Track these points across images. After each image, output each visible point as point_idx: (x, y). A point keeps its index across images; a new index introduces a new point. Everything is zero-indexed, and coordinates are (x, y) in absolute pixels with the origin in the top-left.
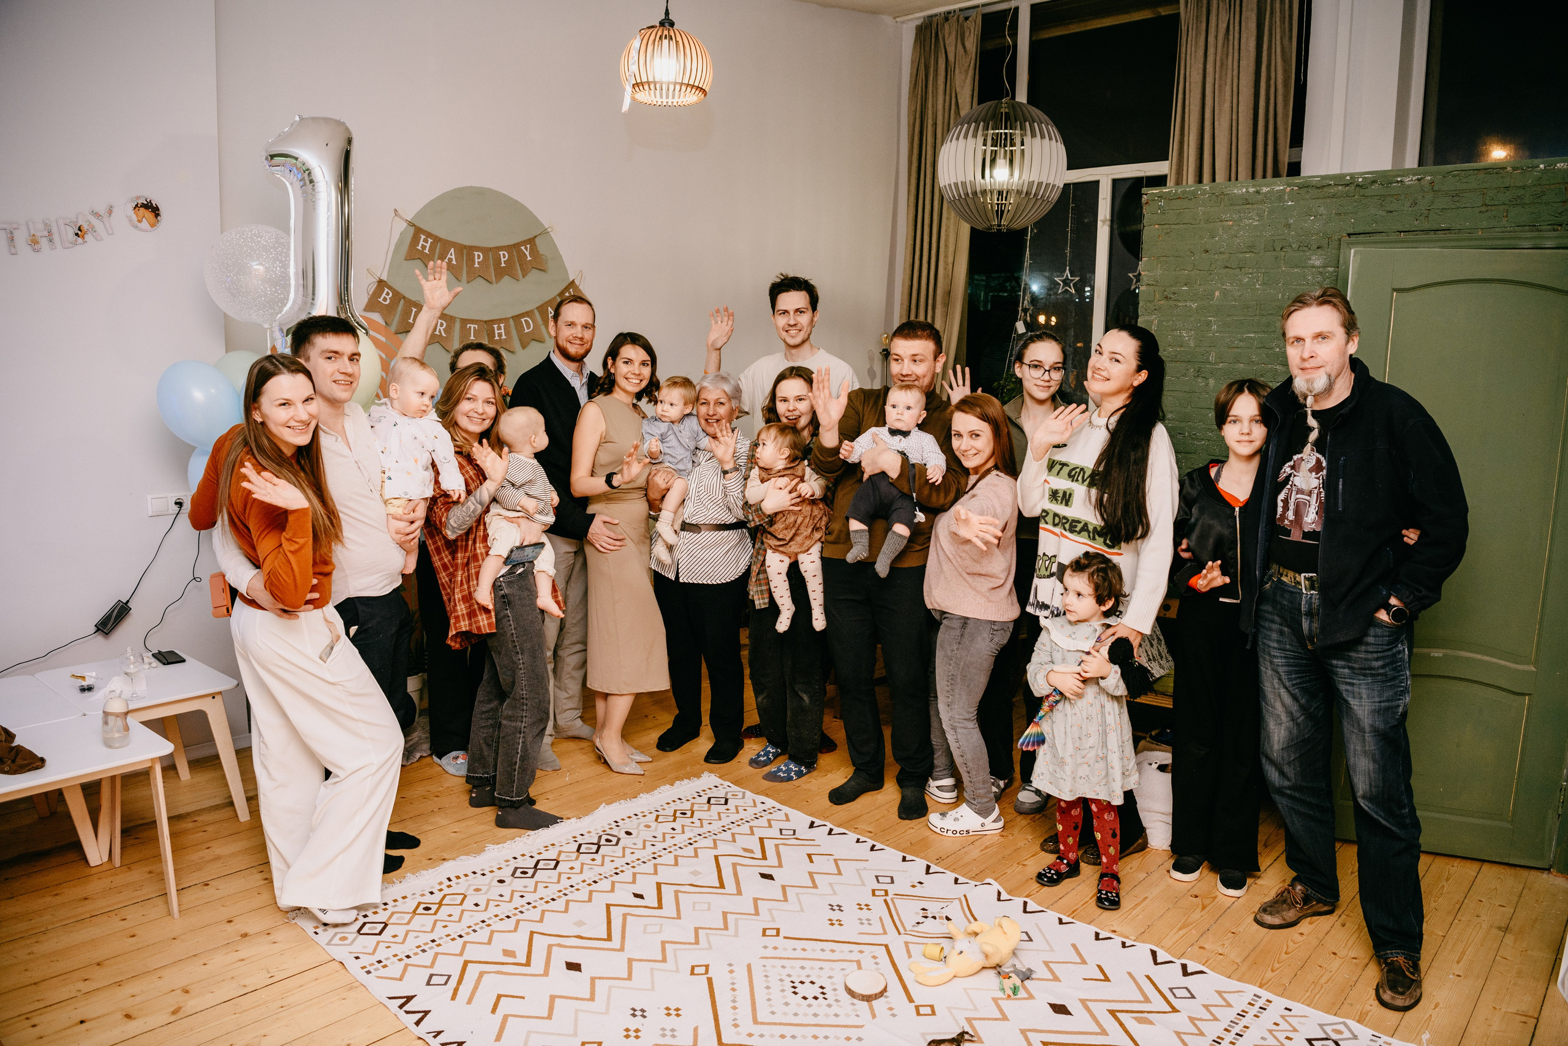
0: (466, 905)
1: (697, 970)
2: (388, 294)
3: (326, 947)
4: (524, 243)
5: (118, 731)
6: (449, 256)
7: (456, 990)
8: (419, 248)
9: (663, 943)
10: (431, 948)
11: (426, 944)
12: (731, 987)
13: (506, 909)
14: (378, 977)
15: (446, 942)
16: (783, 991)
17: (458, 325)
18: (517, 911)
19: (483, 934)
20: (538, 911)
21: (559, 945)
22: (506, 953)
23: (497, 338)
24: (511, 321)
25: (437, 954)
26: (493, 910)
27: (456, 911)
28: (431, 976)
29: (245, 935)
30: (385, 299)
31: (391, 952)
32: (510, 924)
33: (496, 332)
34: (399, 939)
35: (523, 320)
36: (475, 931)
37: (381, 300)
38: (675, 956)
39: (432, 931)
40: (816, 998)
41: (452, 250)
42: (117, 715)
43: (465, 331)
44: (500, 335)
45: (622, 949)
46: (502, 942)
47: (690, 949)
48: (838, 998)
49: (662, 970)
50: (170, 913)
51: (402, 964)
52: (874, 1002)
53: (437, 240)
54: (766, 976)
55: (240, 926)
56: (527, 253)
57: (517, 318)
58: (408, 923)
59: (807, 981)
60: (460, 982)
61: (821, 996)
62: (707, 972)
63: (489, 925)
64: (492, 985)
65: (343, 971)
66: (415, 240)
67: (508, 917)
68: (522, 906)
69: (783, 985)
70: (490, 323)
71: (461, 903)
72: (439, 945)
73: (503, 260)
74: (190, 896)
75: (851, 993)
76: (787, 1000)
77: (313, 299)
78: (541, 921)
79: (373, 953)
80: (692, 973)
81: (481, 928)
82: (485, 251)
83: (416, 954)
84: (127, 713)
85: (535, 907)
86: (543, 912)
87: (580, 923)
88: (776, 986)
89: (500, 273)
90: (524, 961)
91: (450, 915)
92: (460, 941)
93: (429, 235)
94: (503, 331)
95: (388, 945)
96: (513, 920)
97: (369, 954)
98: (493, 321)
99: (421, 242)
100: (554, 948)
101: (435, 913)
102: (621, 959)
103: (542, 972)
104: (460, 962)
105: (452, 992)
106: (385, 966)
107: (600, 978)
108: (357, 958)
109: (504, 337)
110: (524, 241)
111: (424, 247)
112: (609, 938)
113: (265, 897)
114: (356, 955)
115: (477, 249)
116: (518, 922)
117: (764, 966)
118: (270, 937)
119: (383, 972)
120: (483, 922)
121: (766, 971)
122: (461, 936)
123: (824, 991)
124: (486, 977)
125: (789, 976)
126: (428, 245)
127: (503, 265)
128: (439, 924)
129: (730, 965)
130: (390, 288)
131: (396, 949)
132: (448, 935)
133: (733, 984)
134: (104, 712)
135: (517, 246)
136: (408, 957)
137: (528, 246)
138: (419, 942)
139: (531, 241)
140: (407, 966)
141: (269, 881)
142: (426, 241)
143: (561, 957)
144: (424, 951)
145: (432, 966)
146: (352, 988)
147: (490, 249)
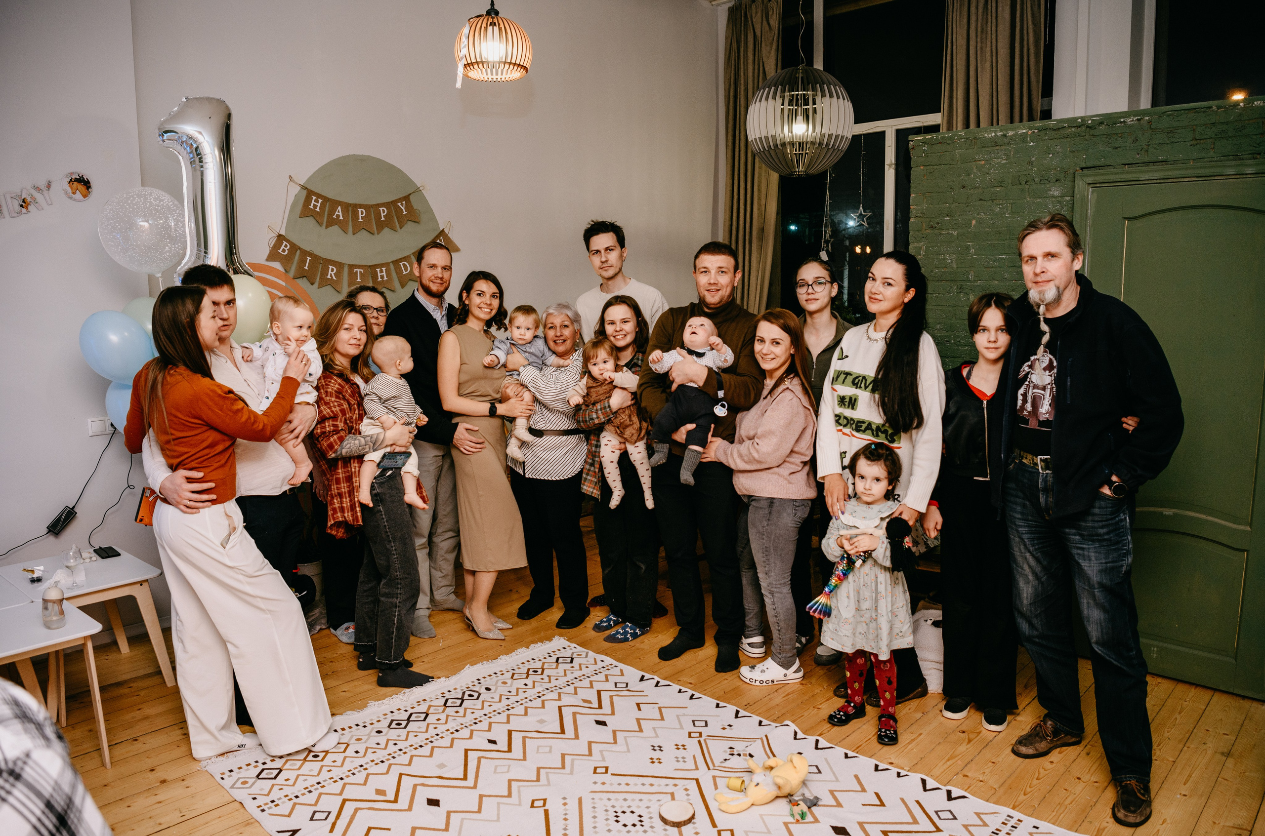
0: (348, 753)
1: (536, 804)
2: (286, 246)
3: (229, 791)
4: (400, 200)
5: (55, 615)
6: (337, 213)
7: (334, 825)
8: (311, 207)
9: (510, 781)
10: (316, 789)
11: (312, 786)
12: (564, 817)
13: (381, 754)
14: (270, 814)
15: (329, 784)
16: (607, 819)
17: (346, 269)
18: (390, 757)
19: (360, 777)
20: (408, 756)
21: (423, 785)
22: (379, 792)
23: (380, 279)
24: (392, 266)
25: (320, 794)
26: (370, 756)
27: (339, 758)
28: (315, 812)
29: (164, 782)
30: (284, 251)
31: (283, 793)
32: (383, 768)
33: (379, 274)
34: (291, 782)
35: (401, 264)
36: (354, 774)
37: (280, 251)
38: (519, 792)
39: (319, 774)
40: (634, 825)
41: (339, 208)
42: (54, 602)
43: (352, 275)
44: (382, 277)
45: (475, 787)
46: (376, 782)
47: (532, 786)
48: (653, 825)
49: (507, 804)
50: (103, 764)
51: (292, 802)
52: (683, 828)
53: (326, 200)
54: (594, 808)
55: (160, 774)
56: (403, 209)
57: (396, 262)
58: (299, 769)
59: (628, 810)
60: (338, 817)
61: (638, 824)
62: (544, 805)
63: (366, 769)
64: (365, 819)
65: (242, 810)
66: (308, 200)
67: (382, 762)
68: (395, 752)
69: (608, 815)
70: (373, 267)
71: (344, 751)
72: (323, 786)
73: (382, 214)
74: (120, 751)
75: (664, 820)
76: (610, 827)
77: (206, 253)
78: (410, 764)
79: (268, 795)
80: (532, 806)
81: (359, 771)
82: (367, 207)
83: (303, 794)
84: (62, 600)
85: (405, 753)
86: (412, 757)
87: (442, 766)
88: (601, 816)
89: (381, 226)
90: (392, 799)
91: (334, 761)
92: (341, 783)
93: (319, 196)
94: (384, 273)
95: (280, 787)
96: (386, 764)
97: (265, 795)
98: (376, 266)
99: (313, 202)
100: (418, 787)
101: (322, 760)
102: (474, 795)
103: (406, 807)
104: (339, 800)
105: (330, 826)
106: (277, 805)
107: (454, 812)
108: (254, 799)
109: (385, 278)
110: (400, 199)
111: (315, 206)
112: (465, 778)
113: (183, 749)
114: (254, 796)
115: (361, 206)
116: (390, 765)
117: (593, 799)
118: (184, 783)
119: (275, 810)
120: (361, 766)
121: (594, 803)
122: (342, 779)
123: (642, 819)
124: (359, 813)
125: (613, 807)
126: (319, 205)
127: (383, 219)
128: (325, 769)
129: (564, 798)
130: (288, 241)
131: (288, 791)
132: (331, 778)
133: (566, 814)
134: (43, 600)
135: (394, 203)
136: (297, 797)
137: (404, 202)
138: (307, 784)
139: (407, 198)
140: (295, 804)
141: (186, 735)
142: (317, 201)
143: (424, 794)
144: (310, 792)
145: (316, 804)
146: (248, 824)
147: (372, 206)
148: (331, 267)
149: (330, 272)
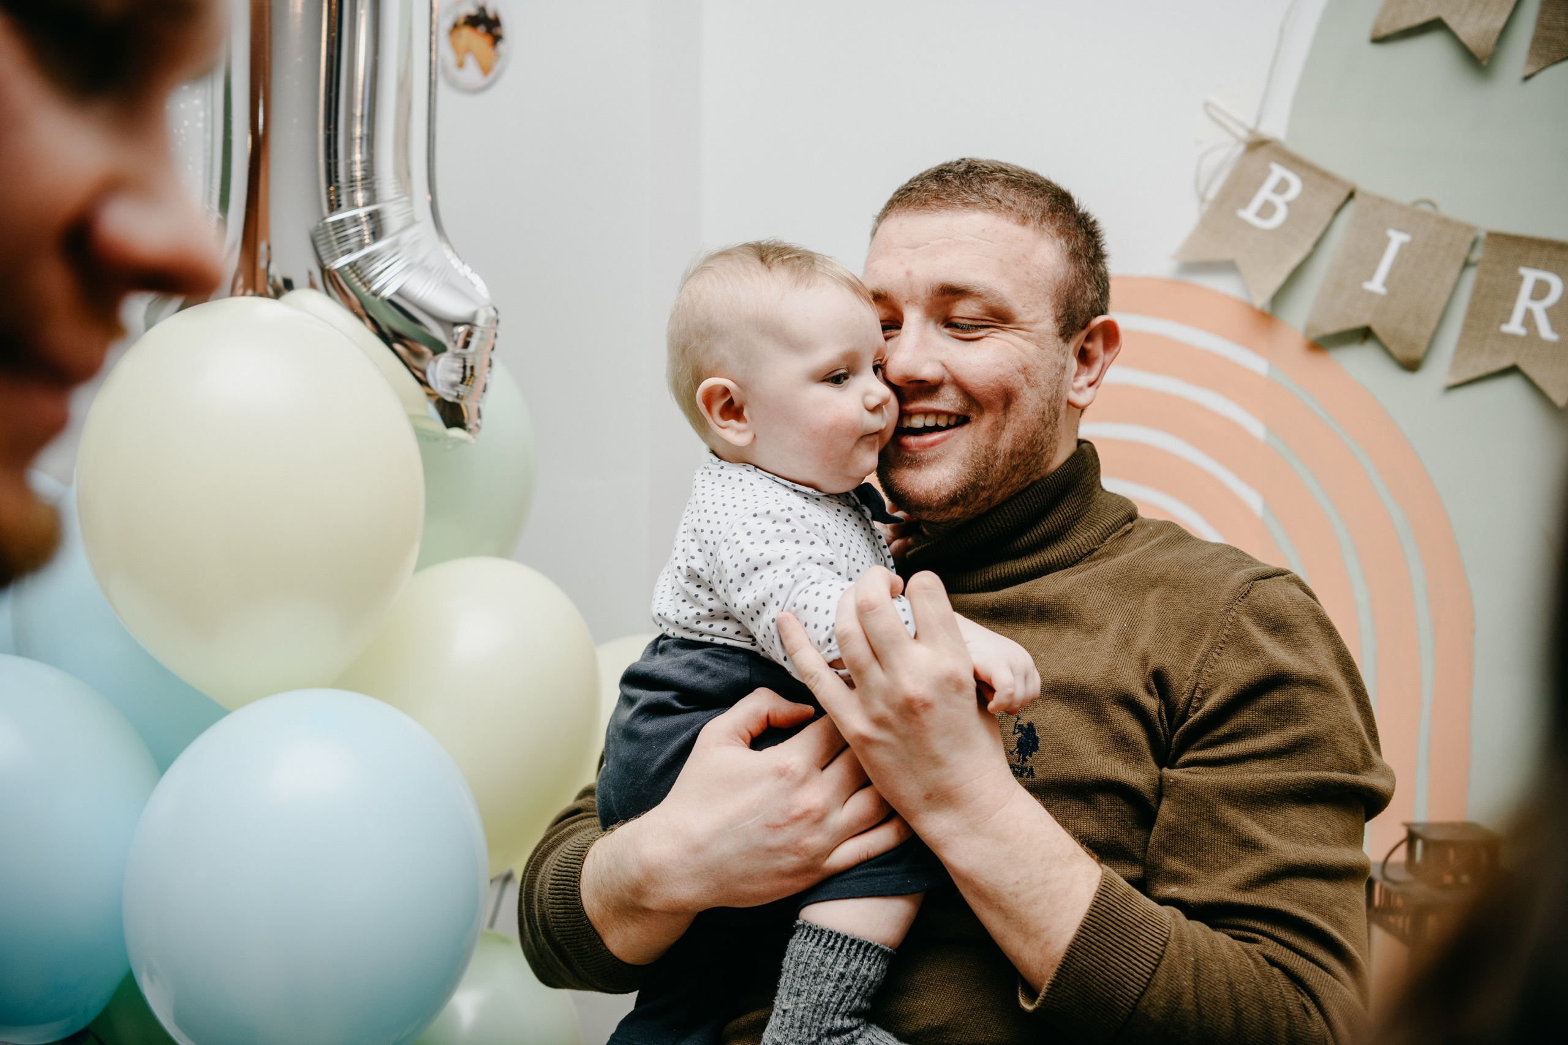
2: (1282, 187)
30: (1267, 209)
37: (1248, 214)
130: (1293, 161)
148: (1530, 276)
149: (1523, 301)
